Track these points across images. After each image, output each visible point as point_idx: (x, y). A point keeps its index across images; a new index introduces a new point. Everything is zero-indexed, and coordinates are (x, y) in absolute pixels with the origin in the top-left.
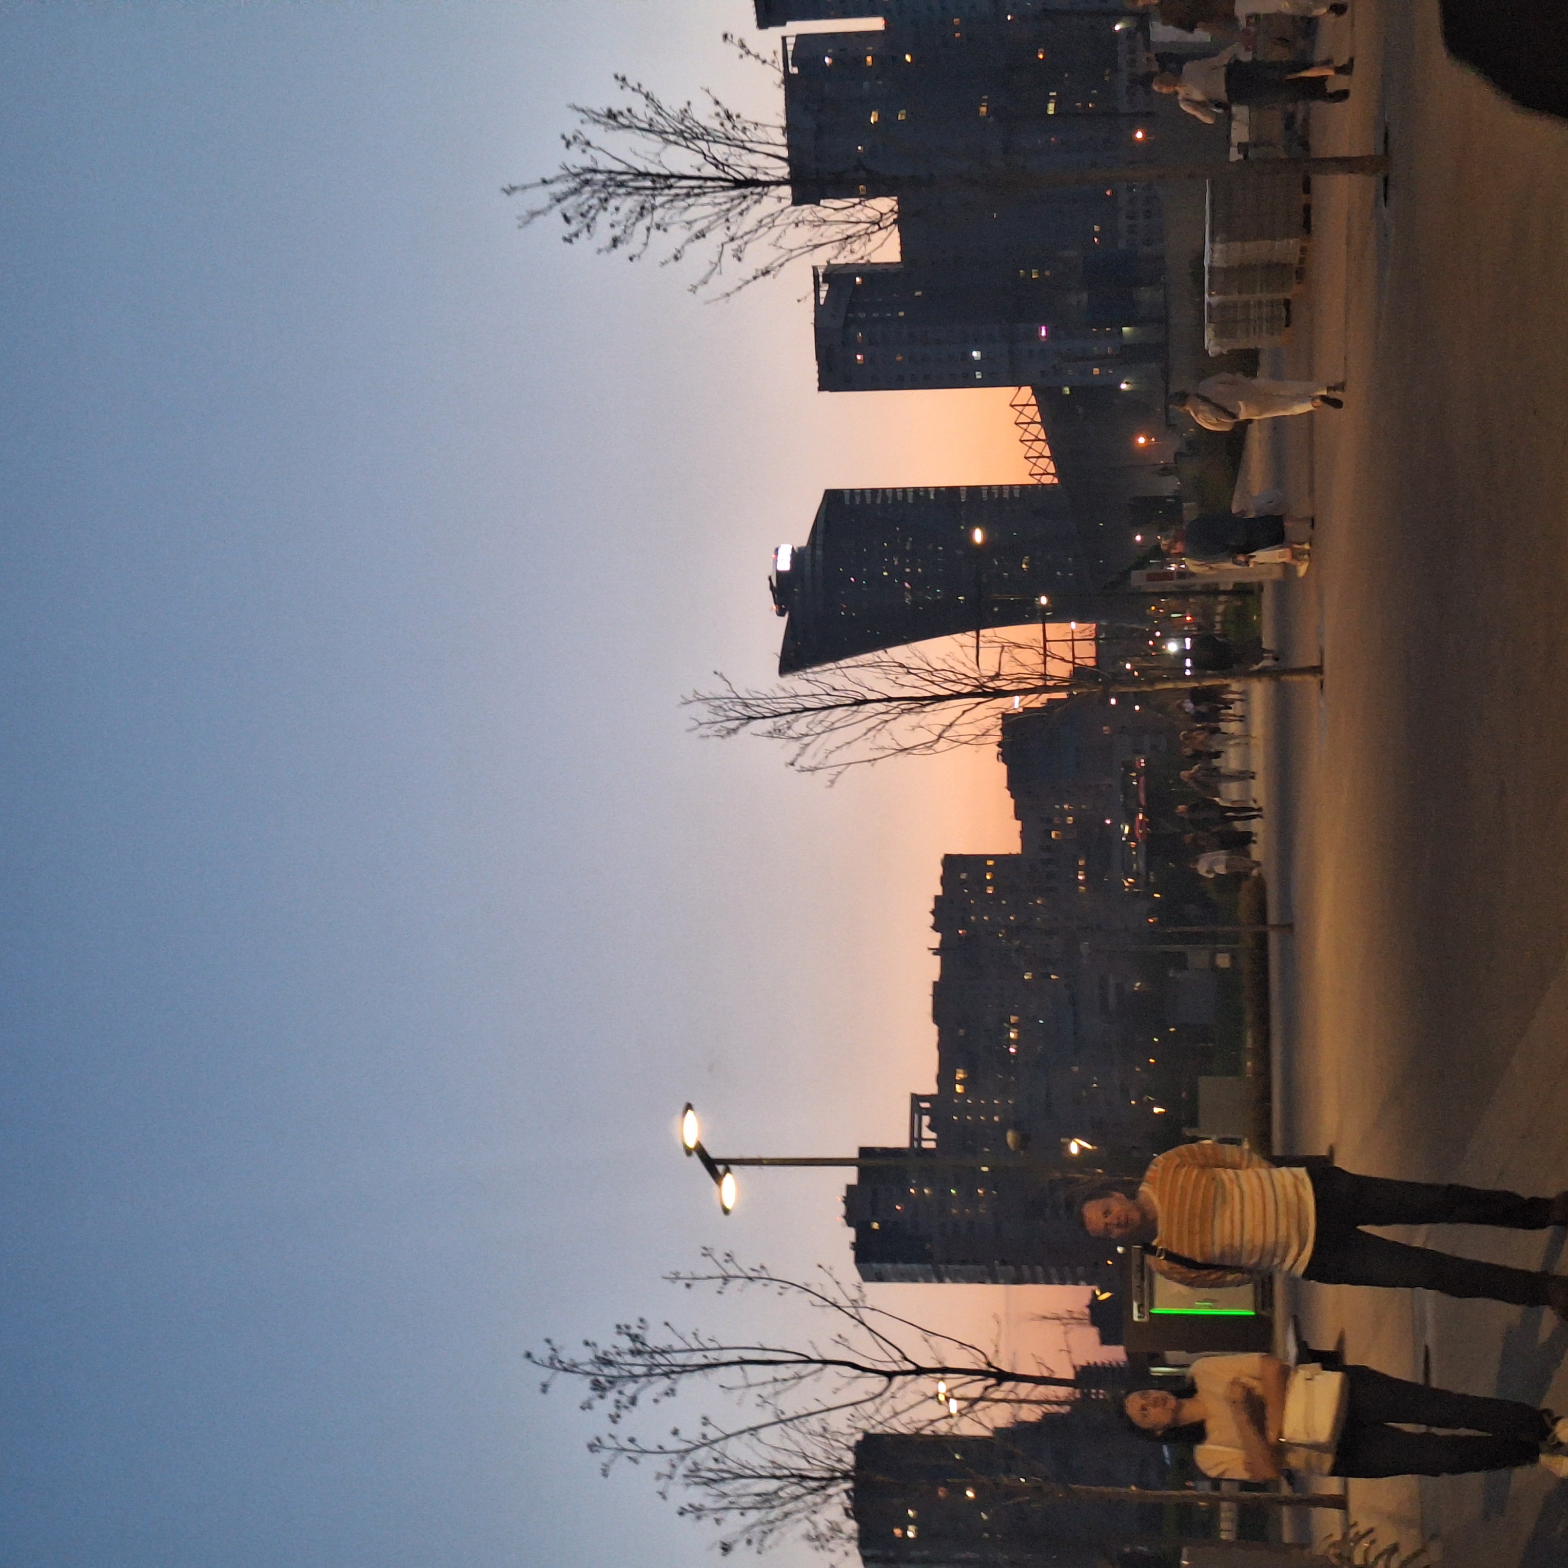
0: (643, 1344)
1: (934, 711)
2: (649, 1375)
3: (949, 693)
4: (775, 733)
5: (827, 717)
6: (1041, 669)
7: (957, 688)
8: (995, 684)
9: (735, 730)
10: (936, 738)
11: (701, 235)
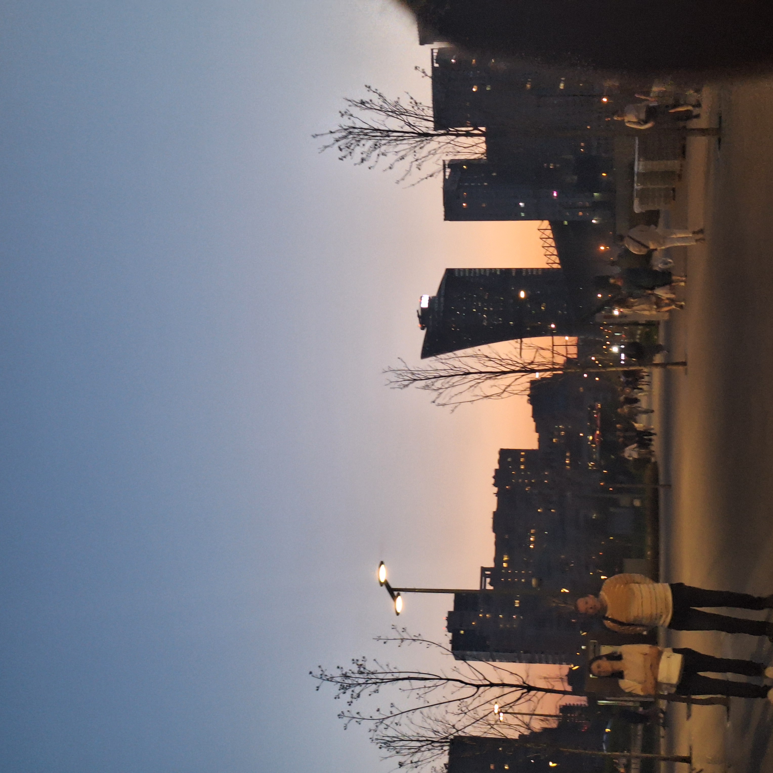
0: (364, 668)
1: (502, 378)
2: (366, 683)
3: (509, 370)
4: (426, 387)
5: (451, 380)
6: (551, 359)
7: (513, 368)
8: (531, 366)
9: (407, 385)
10: (502, 391)
11: (402, 158)
